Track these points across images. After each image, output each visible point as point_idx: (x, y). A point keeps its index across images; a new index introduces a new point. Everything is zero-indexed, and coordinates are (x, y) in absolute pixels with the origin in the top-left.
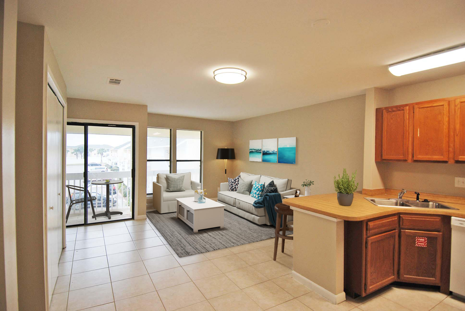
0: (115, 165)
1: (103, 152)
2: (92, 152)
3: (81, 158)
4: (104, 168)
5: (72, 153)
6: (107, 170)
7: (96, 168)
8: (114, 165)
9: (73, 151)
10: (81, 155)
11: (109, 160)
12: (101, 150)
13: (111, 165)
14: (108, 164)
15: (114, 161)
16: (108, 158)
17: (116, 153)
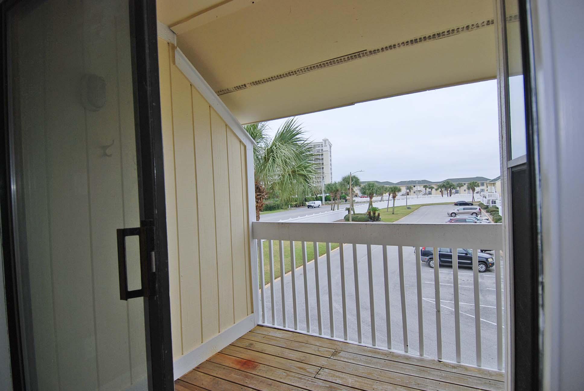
1: (475, 186)
2: (461, 188)
3: (447, 196)
4: (476, 209)
5: (437, 190)
8: (491, 205)
9: (437, 187)
10: (447, 191)
11: (483, 197)
12: (472, 184)
13: (486, 205)
14: (482, 202)
15: (491, 199)
16: (482, 195)
17: (494, 187)
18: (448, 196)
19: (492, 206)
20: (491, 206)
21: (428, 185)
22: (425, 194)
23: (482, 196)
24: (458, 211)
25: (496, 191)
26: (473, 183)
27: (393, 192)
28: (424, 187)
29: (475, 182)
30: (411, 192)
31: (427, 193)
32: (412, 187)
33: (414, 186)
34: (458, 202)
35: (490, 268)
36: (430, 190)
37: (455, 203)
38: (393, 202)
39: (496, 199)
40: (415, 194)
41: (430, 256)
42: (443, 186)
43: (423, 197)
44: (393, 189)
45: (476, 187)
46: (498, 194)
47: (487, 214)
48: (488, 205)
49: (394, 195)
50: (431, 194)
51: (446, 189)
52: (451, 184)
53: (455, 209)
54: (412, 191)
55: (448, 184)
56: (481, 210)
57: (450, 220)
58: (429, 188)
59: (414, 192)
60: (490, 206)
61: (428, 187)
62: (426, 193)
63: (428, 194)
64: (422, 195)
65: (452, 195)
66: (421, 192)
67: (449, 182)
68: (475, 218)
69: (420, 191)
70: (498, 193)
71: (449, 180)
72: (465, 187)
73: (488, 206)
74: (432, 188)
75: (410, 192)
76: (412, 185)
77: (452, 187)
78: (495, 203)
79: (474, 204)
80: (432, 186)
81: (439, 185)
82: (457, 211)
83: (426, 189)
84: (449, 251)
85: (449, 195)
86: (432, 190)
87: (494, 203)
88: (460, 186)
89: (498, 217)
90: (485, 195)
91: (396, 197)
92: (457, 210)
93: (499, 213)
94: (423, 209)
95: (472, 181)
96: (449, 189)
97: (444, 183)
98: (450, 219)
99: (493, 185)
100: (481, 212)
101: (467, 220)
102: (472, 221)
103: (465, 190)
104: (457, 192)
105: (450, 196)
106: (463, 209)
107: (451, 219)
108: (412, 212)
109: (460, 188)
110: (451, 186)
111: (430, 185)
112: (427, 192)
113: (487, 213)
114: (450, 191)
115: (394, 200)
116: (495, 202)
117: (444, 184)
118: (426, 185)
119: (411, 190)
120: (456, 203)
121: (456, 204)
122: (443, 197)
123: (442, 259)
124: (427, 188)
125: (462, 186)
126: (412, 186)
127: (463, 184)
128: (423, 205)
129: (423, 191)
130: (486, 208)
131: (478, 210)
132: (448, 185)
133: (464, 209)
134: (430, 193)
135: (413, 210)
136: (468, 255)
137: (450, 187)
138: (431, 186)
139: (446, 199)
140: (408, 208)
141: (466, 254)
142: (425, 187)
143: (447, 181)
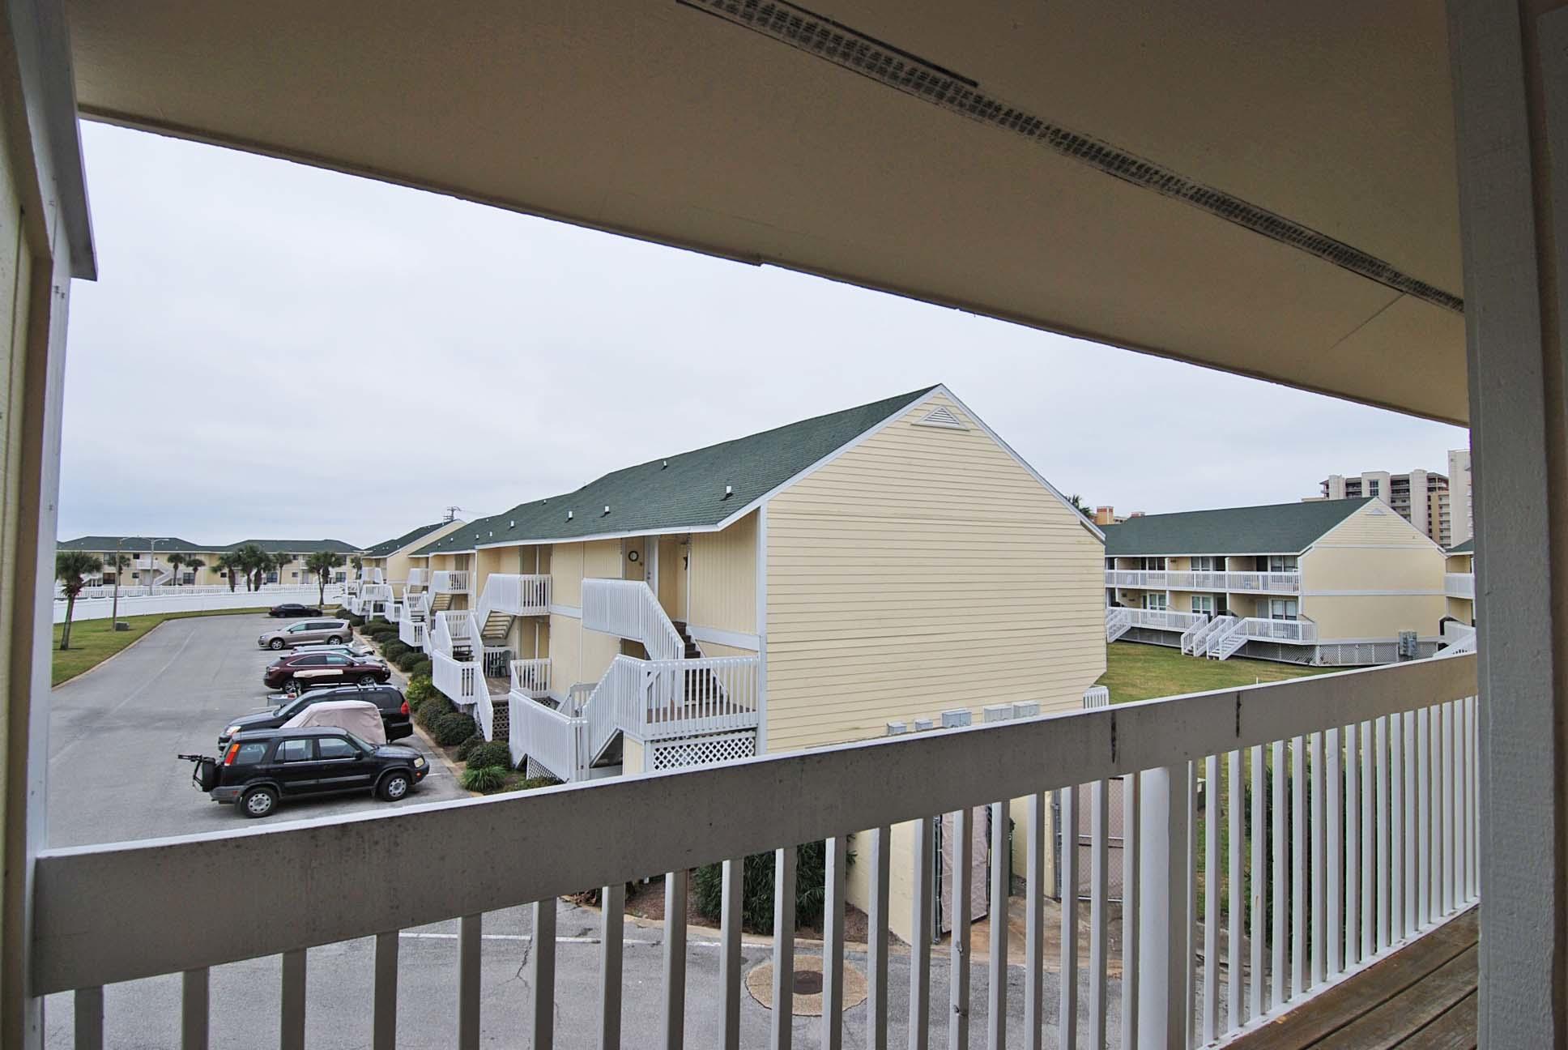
0: (375, 611)
1: (330, 564)
2: (285, 567)
3: (247, 588)
4: (341, 625)
5: (215, 570)
6: (349, 631)
7: (308, 625)
8: (372, 614)
9: (216, 563)
10: (249, 575)
11: (350, 594)
12: (322, 560)
13: (358, 614)
14: (348, 608)
15: (374, 598)
16: (346, 589)
17: (379, 569)
18: (249, 590)
19: (374, 617)
20: (371, 618)
21: (183, 555)
22: (172, 582)
23: (347, 591)
24: (292, 632)
25: (385, 580)
26: (326, 555)
27: (71, 573)
28: (171, 559)
29: (330, 552)
30: (122, 576)
31: (179, 579)
32: (129, 559)
33: (137, 556)
34: (280, 607)
35: (417, 784)
36: (190, 570)
37: (271, 608)
38: (67, 605)
39: (383, 599)
40: (137, 580)
41: (248, 782)
42: (236, 561)
43: (167, 592)
44: (71, 562)
45: (333, 567)
46: (391, 587)
47: (364, 639)
48: (363, 614)
49: (72, 584)
50: (194, 584)
51: (244, 570)
52: (260, 556)
53: (283, 628)
54: (127, 572)
55: (252, 554)
56: (352, 630)
57: (281, 662)
58: (189, 564)
59: (135, 576)
60: (368, 618)
61: (185, 560)
62: (175, 578)
63: (182, 582)
64: (163, 584)
65: (262, 586)
66: (158, 574)
67: (255, 549)
68: (346, 651)
69: (157, 572)
70: (390, 584)
71: (255, 544)
72: (300, 564)
73: (364, 616)
74: (197, 564)
75: (120, 573)
76: (129, 553)
77: (263, 565)
78: (382, 610)
79: (324, 611)
80: (197, 557)
81: (225, 557)
82: (289, 633)
83: (176, 567)
84: (310, 756)
85: (252, 586)
86: (195, 570)
87: (378, 609)
88: (284, 560)
89: (396, 646)
90: (353, 589)
91: (82, 589)
92: (289, 630)
93: (398, 637)
94: (174, 629)
95: (323, 552)
96: (254, 572)
97: (242, 551)
98: (279, 659)
99: (374, 564)
100: (352, 634)
101: (329, 659)
102: (340, 659)
103: (294, 575)
104: (272, 579)
105: (257, 589)
106: (303, 627)
107: (282, 658)
108: (137, 639)
109: (281, 567)
110: (261, 560)
111: (190, 555)
112: (178, 577)
113: (365, 636)
114: (258, 575)
115: (71, 600)
116: (382, 605)
117: (241, 553)
118: (178, 555)
119: (124, 568)
120: (276, 609)
121: (277, 613)
122: (233, 591)
123: (288, 784)
124: (181, 562)
125: (290, 561)
126: (127, 556)
127: (292, 558)
128: (169, 616)
129: (166, 573)
130: (358, 621)
131: (345, 628)
132: (253, 559)
133: (308, 627)
134: (189, 580)
135: (137, 633)
136: (366, 759)
137: (257, 565)
138: (193, 558)
139: (243, 596)
140: (121, 627)
141: (359, 757)
142: (175, 559)
143: (251, 548)
